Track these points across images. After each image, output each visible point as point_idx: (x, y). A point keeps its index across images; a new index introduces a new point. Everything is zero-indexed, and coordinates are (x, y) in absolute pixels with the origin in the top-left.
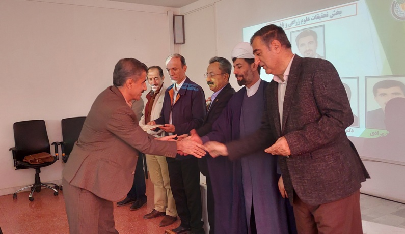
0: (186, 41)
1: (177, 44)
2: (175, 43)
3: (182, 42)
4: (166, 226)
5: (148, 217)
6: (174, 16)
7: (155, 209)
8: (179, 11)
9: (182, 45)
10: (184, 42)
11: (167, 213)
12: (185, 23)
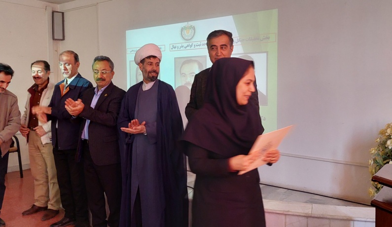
0: (65, 38)
1: (56, 40)
2: (54, 39)
3: (62, 38)
4: (49, 219)
5: (27, 213)
6: (53, 12)
7: (35, 204)
8: (59, 8)
9: (61, 42)
10: (63, 39)
11: (50, 207)
12: (65, 20)
